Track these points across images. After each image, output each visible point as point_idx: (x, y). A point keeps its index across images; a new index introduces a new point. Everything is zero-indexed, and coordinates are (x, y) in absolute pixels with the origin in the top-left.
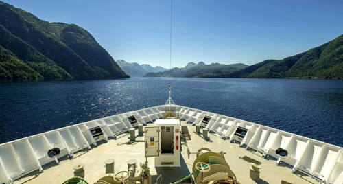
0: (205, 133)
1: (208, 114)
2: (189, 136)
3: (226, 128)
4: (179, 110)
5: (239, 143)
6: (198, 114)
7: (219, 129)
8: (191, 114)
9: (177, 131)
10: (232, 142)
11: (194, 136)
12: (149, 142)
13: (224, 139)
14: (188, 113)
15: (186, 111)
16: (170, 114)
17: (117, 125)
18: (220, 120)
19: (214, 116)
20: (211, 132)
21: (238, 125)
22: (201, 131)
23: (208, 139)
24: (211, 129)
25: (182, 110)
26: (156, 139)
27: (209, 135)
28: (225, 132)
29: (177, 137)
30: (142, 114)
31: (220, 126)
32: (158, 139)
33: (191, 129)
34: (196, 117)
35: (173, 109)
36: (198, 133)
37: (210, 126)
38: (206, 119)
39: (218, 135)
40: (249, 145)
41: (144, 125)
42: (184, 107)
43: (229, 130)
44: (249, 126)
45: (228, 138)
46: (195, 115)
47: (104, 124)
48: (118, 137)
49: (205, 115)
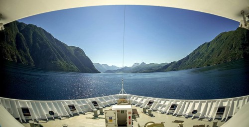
0: (150, 112)
1: (151, 99)
2: (138, 115)
3: (164, 106)
4: (130, 97)
5: (172, 114)
6: (145, 100)
7: (160, 108)
8: (139, 100)
9: (130, 113)
10: (168, 114)
11: (141, 115)
12: (108, 120)
13: (163, 113)
14: (137, 99)
15: (135, 98)
16: (123, 101)
17: (84, 106)
18: (160, 102)
19: (156, 100)
20: (154, 111)
21: (172, 103)
22: (147, 111)
23: (152, 116)
24: (154, 109)
25: (132, 97)
26: (113, 118)
27: (152, 113)
28: (164, 109)
29: (130, 117)
30: (101, 100)
31: (160, 105)
32: (115, 118)
33: (139, 110)
34: (143, 102)
35: (125, 98)
36: (145, 112)
37: (153, 107)
38: (150, 103)
39: (158, 112)
40: (178, 113)
41: (104, 108)
42: (133, 96)
43: (166, 107)
44: (179, 102)
45: (166, 112)
46: (142, 100)
47: (76, 104)
48: (86, 113)
49: (149, 100)
